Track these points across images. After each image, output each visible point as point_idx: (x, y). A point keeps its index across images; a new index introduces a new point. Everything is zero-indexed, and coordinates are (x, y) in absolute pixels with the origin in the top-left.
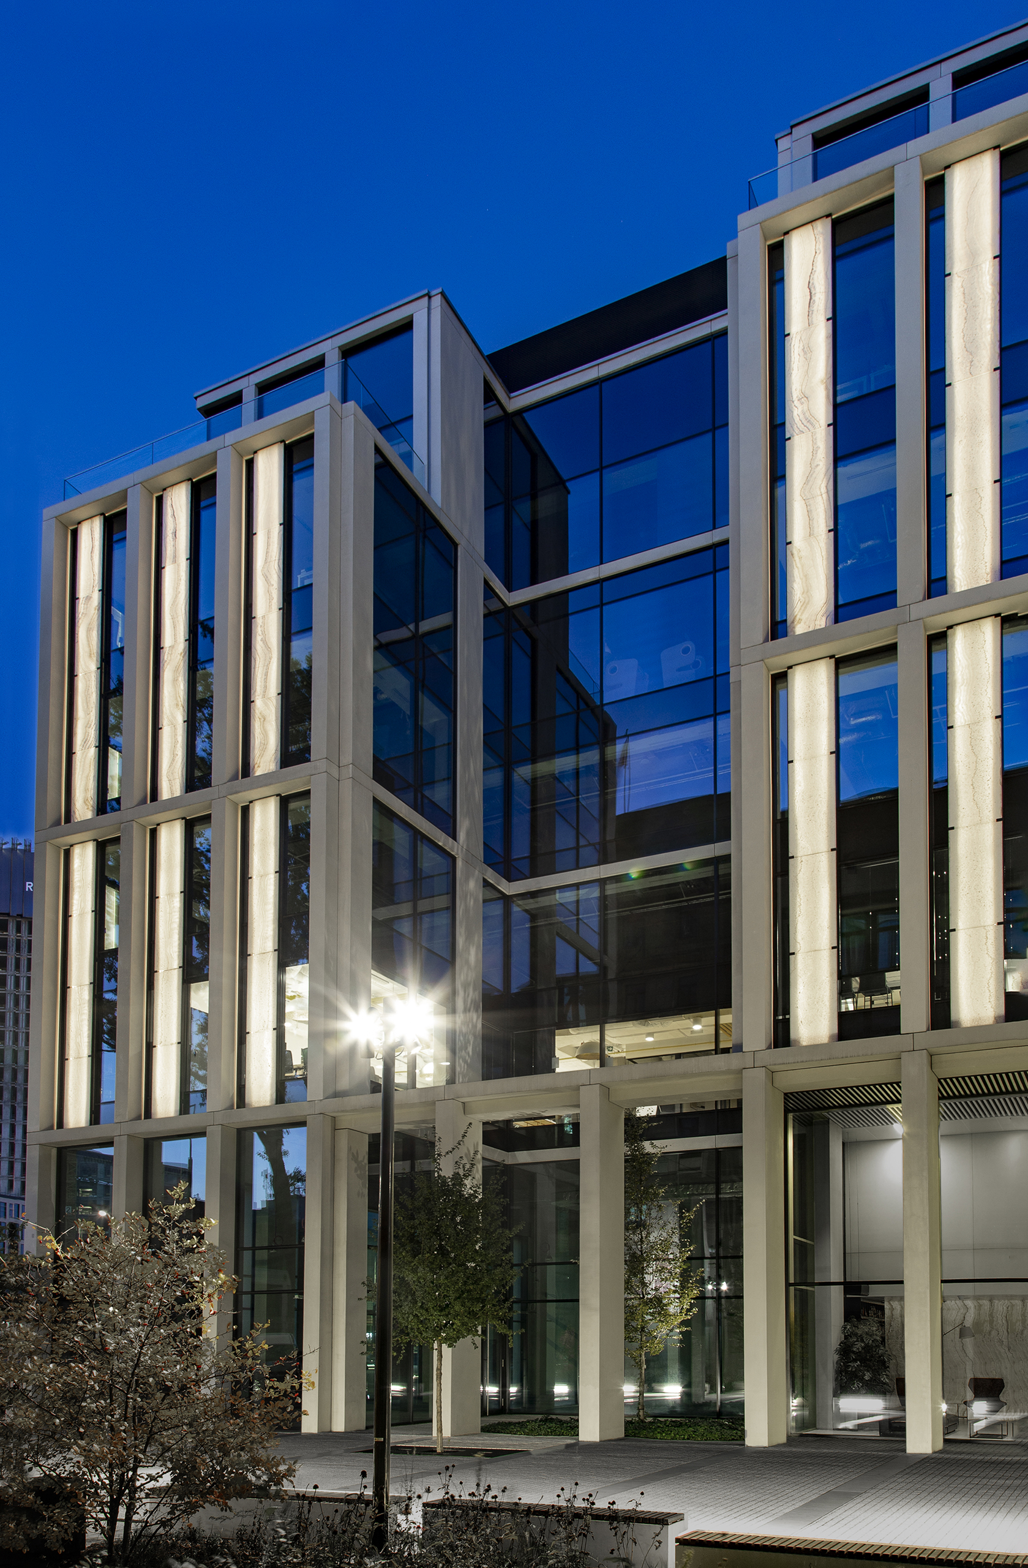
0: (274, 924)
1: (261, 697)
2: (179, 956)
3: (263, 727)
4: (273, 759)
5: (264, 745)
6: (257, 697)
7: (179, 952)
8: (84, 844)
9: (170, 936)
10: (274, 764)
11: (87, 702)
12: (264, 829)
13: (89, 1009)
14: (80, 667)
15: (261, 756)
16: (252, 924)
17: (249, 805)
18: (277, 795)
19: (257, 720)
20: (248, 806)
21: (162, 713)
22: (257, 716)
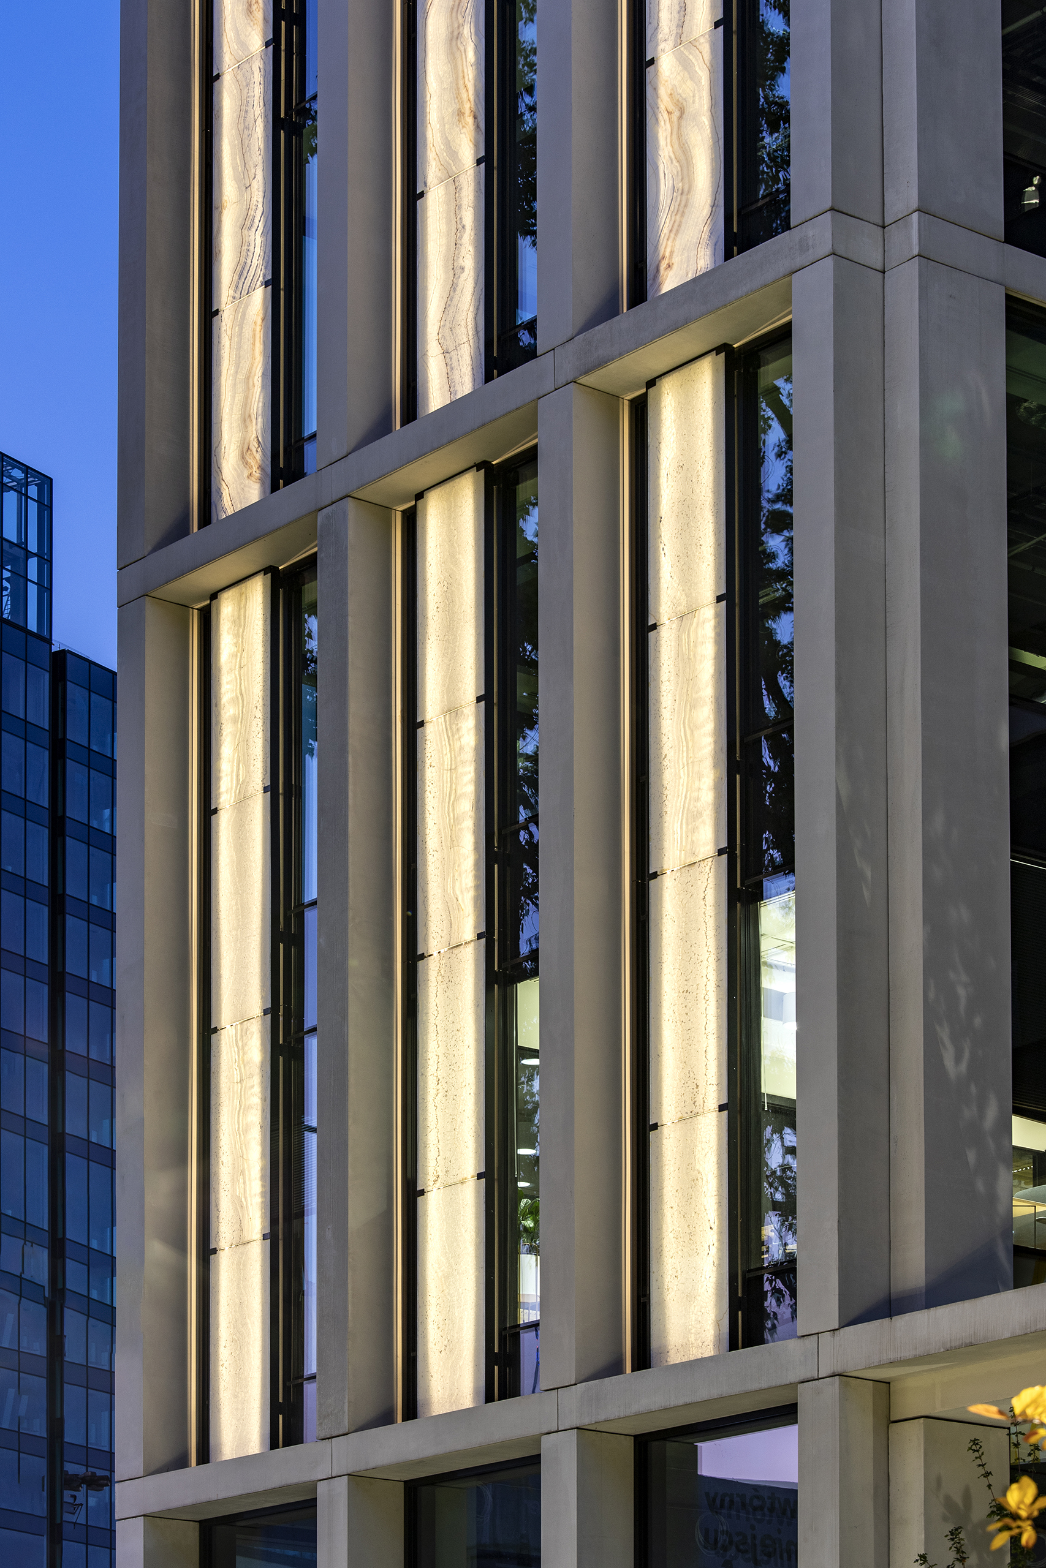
0: (716, 766)
1: (671, 43)
2: (476, 899)
3: (679, 137)
4: (705, 236)
5: (684, 192)
6: (662, 46)
7: (477, 887)
8: (243, 586)
9: (453, 842)
10: (709, 252)
11: (243, 150)
12: (685, 467)
13: (263, 1091)
14: (226, 48)
15: (676, 230)
16: (660, 775)
17: (645, 395)
18: (718, 350)
19: (663, 117)
20: (644, 397)
21: (425, 145)
22: (662, 107)
